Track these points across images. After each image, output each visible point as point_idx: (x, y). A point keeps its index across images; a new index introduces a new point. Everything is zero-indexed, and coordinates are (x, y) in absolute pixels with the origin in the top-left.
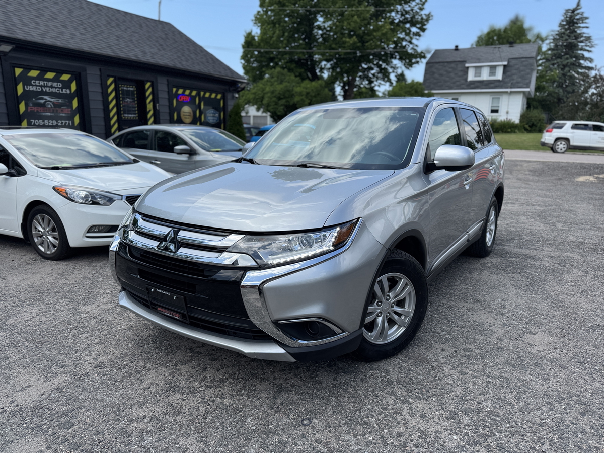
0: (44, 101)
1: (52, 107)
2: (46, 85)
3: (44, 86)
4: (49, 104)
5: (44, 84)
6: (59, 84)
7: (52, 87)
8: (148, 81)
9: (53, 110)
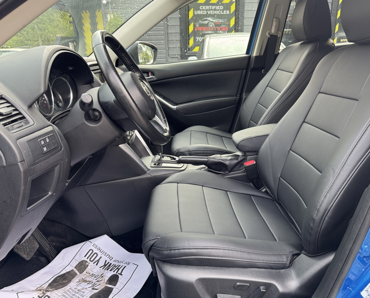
0: (207, 22)
1: (213, 27)
2: (210, 9)
3: (209, 10)
4: (210, 25)
5: (209, 8)
6: (221, 7)
7: (215, 10)
9: (214, 29)
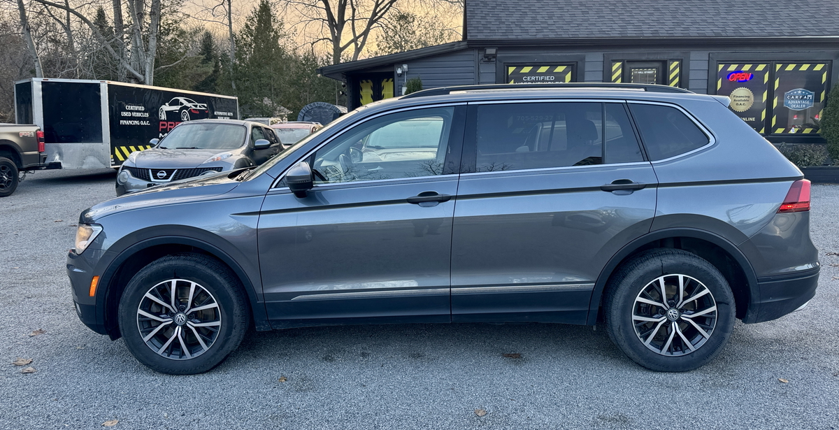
3: (535, 82)
5: (535, 78)
6: (552, 77)
8: (674, 60)
